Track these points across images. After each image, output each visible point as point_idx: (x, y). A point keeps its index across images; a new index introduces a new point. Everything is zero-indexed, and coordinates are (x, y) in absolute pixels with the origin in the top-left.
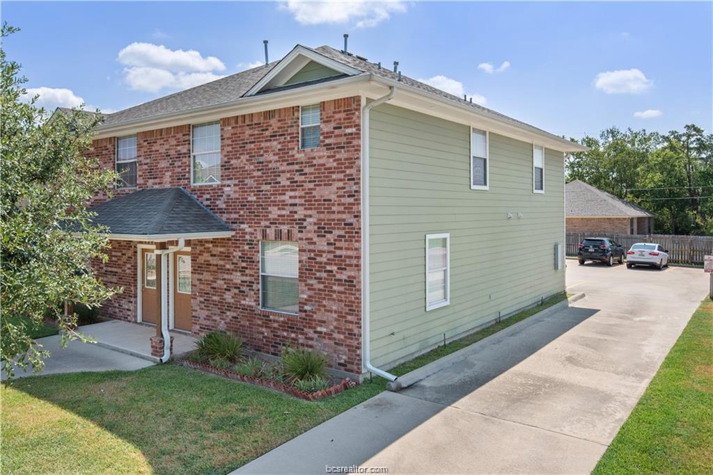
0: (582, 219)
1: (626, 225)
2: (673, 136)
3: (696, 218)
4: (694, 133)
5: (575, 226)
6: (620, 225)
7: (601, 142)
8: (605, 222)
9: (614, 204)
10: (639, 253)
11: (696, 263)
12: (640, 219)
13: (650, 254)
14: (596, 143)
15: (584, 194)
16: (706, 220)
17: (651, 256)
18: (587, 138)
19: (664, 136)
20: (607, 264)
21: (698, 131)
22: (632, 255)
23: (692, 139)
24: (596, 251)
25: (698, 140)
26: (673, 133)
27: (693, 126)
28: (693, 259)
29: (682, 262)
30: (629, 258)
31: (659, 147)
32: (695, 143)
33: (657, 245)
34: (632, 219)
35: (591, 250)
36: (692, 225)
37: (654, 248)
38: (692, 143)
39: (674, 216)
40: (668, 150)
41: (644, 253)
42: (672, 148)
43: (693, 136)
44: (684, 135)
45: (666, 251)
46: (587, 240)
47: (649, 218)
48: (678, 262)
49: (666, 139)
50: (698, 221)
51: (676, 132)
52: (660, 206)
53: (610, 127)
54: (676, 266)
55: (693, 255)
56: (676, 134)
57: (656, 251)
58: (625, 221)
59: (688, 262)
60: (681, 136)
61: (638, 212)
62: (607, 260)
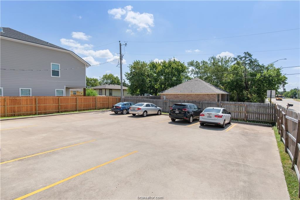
0: (196, 94)
1: (215, 97)
2: (238, 58)
3: (248, 95)
4: (248, 56)
5: (193, 98)
6: (212, 97)
7: (209, 62)
8: (206, 96)
9: (211, 88)
10: (208, 115)
11: (250, 121)
12: (222, 95)
13: (216, 116)
14: (207, 63)
15: (198, 84)
16: (252, 96)
17: (216, 118)
18: (203, 61)
19: (234, 58)
20: (188, 122)
21: (250, 55)
22: (203, 117)
23: (247, 59)
24: (180, 113)
25: (250, 59)
26: (239, 56)
27: (248, 53)
28: (247, 118)
29: (240, 120)
30: (201, 119)
31: (232, 64)
32: (248, 61)
33: (222, 109)
34: (218, 95)
35: (177, 112)
36: (246, 98)
37: (219, 111)
38: (247, 61)
39: (238, 94)
40: (236, 65)
41: (211, 115)
42: (238, 63)
43: (247, 58)
44: (243, 57)
45: (230, 113)
46: (176, 105)
47: (227, 95)
48: (238, 120)
49: (236, 59)
50: (249, 96)
51: (240, 56)
52: (233, 90)
53: (212, 56)
54: (236, 123)
55: (248, 115)
56: (240, 57)
57: (220, 114)
58: (215, 96)
59: (244, 120)
60: (242, 58)
61: (222, 91)
62: (188, 119)
